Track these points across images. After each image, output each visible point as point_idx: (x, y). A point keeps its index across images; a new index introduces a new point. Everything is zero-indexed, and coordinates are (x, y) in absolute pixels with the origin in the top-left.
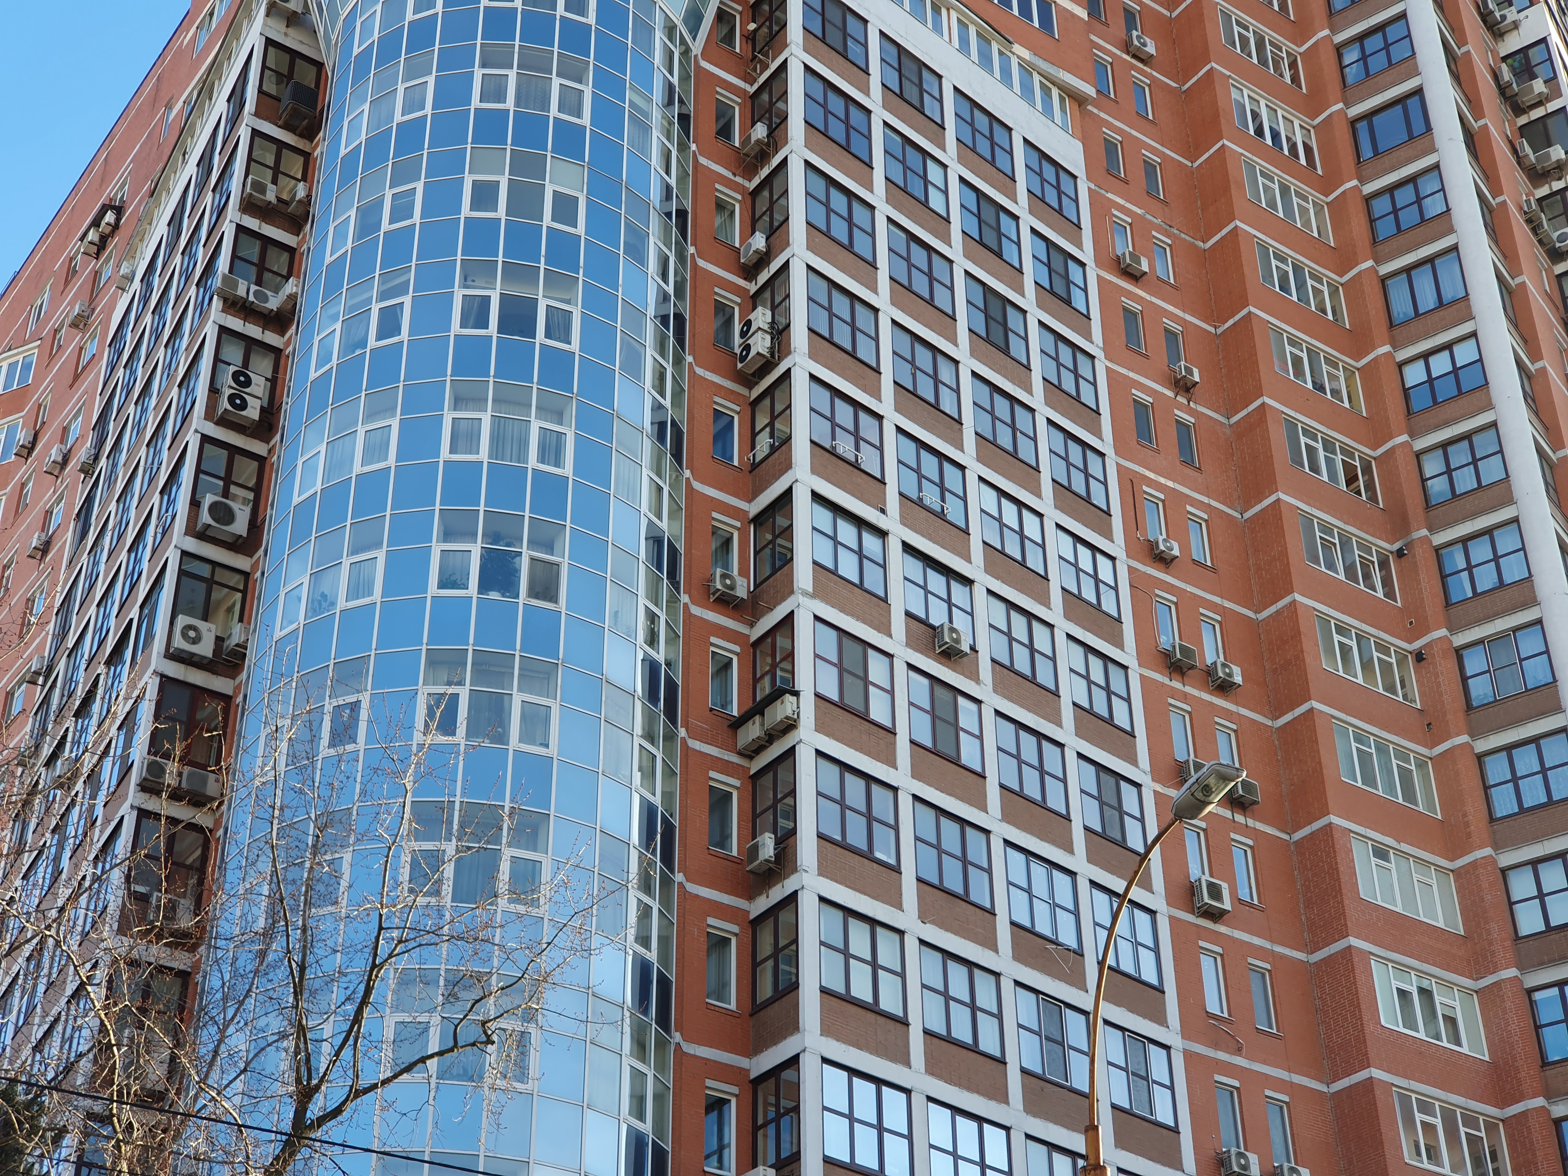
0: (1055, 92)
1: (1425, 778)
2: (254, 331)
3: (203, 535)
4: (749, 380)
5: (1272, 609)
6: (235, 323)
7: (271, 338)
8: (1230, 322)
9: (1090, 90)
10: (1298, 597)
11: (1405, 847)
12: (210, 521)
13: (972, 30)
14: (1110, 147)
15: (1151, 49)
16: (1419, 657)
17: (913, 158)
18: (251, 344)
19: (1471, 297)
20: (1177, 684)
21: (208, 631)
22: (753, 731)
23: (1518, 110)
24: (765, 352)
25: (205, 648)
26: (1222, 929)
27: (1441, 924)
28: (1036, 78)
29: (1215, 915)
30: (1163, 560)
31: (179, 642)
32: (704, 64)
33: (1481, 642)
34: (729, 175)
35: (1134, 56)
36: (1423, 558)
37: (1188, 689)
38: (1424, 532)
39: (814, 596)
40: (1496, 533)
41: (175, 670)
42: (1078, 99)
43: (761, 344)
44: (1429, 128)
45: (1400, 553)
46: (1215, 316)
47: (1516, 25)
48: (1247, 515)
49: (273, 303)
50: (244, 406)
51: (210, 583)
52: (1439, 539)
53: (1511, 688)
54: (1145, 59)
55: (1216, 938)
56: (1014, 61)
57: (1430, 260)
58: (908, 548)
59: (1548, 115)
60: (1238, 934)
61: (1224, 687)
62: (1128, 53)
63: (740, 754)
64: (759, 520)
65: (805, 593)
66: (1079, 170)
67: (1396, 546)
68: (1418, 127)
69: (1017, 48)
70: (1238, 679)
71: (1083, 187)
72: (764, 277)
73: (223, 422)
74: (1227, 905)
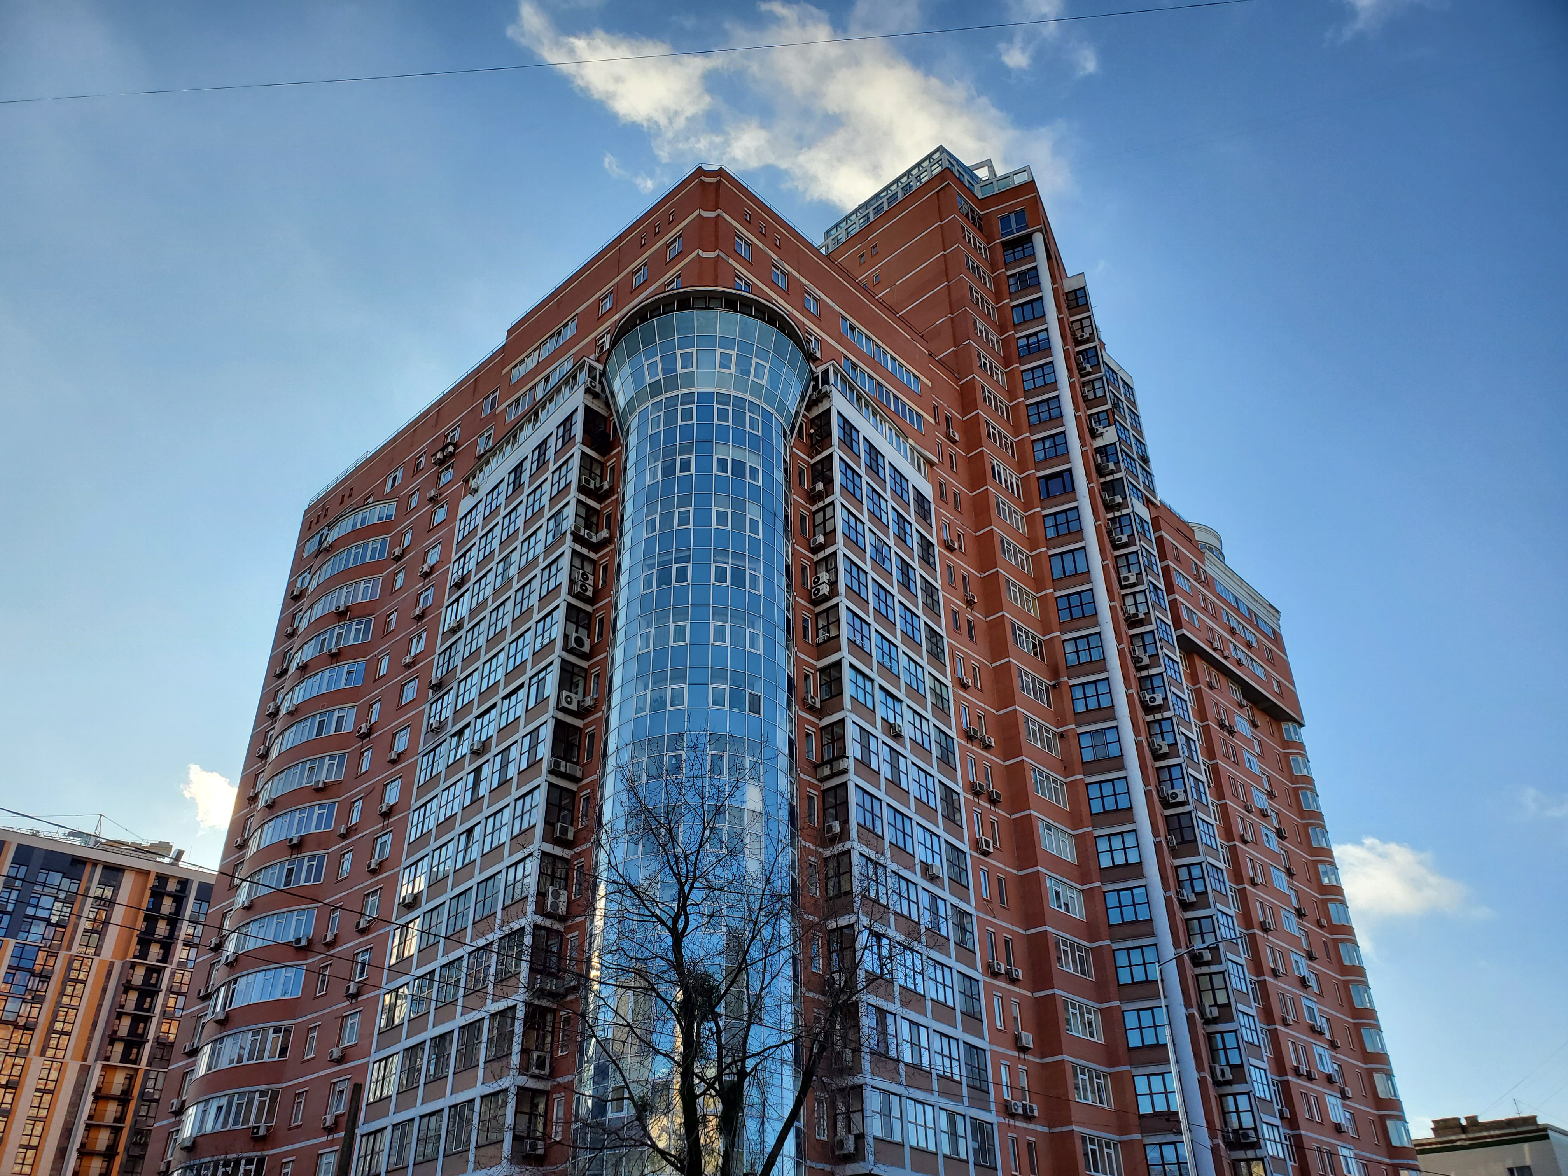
0: (922, 460)
1: (1062, 790)
2: (585, 551)
3: (570, 651)
4: (815, 603)
5: (1005, 711)
6: (578, 548)
7: (592, 555)
8: (988, 573)
9: (936, 460)
10: (1018, 708)
11: (1057, 825)
12: (575, 646)
13: (894, 431)
14: (941, 485)
15: (957, 438)
16: (1062, 736)
17: (876, 497)
18: (584, 558)
19: (1092, 572)
20: (969, 746)
21: (576, 698)
22: (827, 771)
23: (1101, 474)
24: (827, 593)
25: (574, 707)
26: (987, 859)
27: (1069, 860)
28: (916, 453)
29: (986, 854)
30: (964, 687)
31: (564, 704)
32: (794, 449)
33: (1089, 732)
34: (804, 503)
35: (950, 441)
36: (1065, 689)
37: (973, 748)
38: (1066, 679)
39: (851, 712)
40: (1098, 683)
41: (561, 716)
42: (931, 464)
43: (825, 590)
44: (1074, 489)
45: (1054, 687)
46: (981, 570)
47: (1102, 434)
48: (994, 665)
49: (594, 539)
50: (586, 590)
51: (573, 674)
52: (1072, 682)
53: (1101, 754)
54: (954, 442)
55: (986, 864)
56: (908, 446)
57: (1072, 551)
58: (881, 688)
59: (1115, 480)
60: (993, 862)
61: (987, 747)
62: (947, 438)
63: (818, 780)
64: (822, 670)
65: (849, 711)
66: (931, 499)
67: (1052, 683)
68: (1068, 488)
69: (911, 441)
70: (993, 744)
71: (933, 506)
72: (821, 555)
73: (577, 596)
74: (992, 850)
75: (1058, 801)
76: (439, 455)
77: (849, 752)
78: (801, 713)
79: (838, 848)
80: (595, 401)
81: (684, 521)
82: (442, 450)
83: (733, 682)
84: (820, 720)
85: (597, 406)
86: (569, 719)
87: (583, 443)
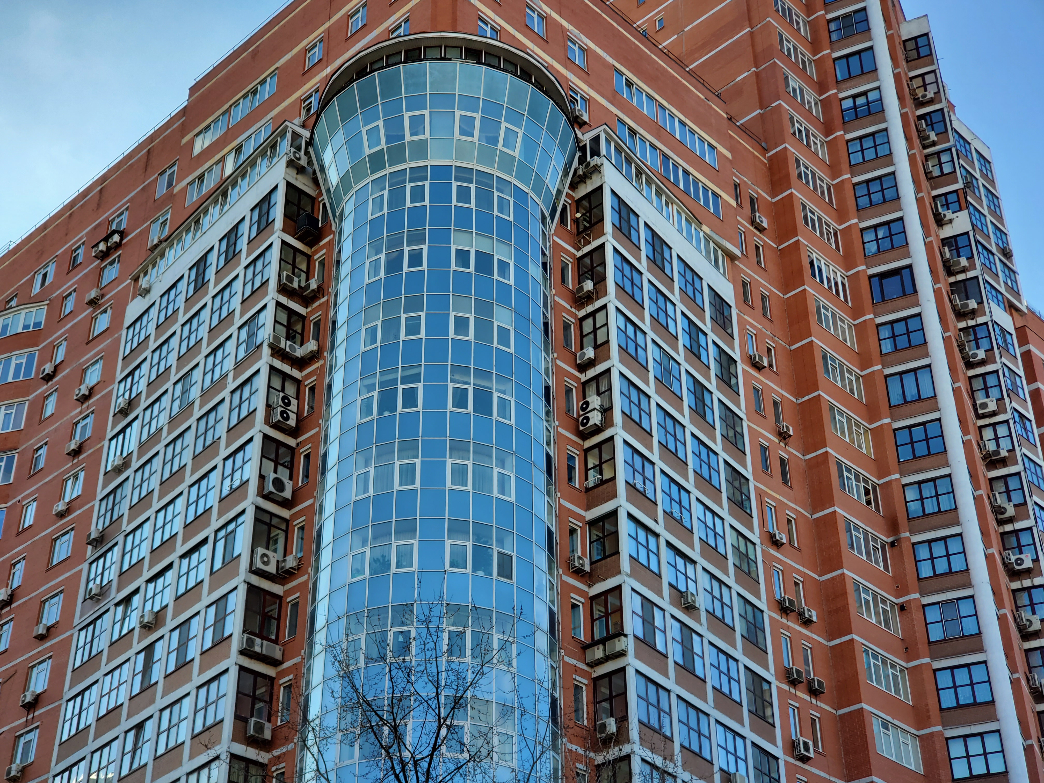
0: (720, 253)
1: (903, 678)
2: (286, 368)
3: (267, 497)
4: (584, 436)
5: (829, 576)
6: (278, 364)
7: (296, 373)
8: (806, 398)
9: (737, 252)
10: (846, 572)
11: (896, 722)
12: (273, 490)
13: (683, 215)
14: (744, 284)
15: (765, 225)
16: (902, 608)
17: (661, 300)
18: (285, 377)
19: (939, 397)
20: (784, 621)
21: (274, 557)
22: (599, 653)
23: (950, 273)
24: (598, 423)
25: (272, 569)
26: (806, 767)
27: (913, 768)
28: (712, 244)
29: (805, 759)
30: (777, 544)
31: (259, 564)
32: (556, 238)
33: (937, 603)
34: (568, 307)
35: (756, 228)
36: (906, 548)
37: (790, 623)
38: (907, 534)
39: (630, 576)
40: (948, 540)
41: (256, 580)
42: (731, 257)
43: (595, 418)
44: (915, 291)
45: (892, 544)
46: (798, 393)
47: (951, 221)
48: (815, 516)
49: (299, 353)
50: (287, 418)
51: (270, 526)
52: (916, 539)
53: (953, 632)
54: (761, 229)
55: (805, 772)
56: (702, 234)
57: (914, 370)
58: (669, 544)
59: (967, 279)
60: (814, 770)
61: (807, 623)
62: (752, 225)
63: (588, 664)
64: (593, 523)
65: (627, 575)
66: (731, 302)
67: (890, 540)
68: (909, 289)
69: (705, 228)
70: (814, 619)
71: (734, 312)
72: (591, 373)
73: (276, 426)
74: (812, 755)
75: (897, 691)
76: (102, 247)
77: (628, 628)
78: (565, 578)
79: (614, 753)
80: (299, 177)
81: (413, 328)
82: (106, 240)
83: (477, 537)
84: (590, 586)
85: (302, 183)
86: (266, 585)
87: (284, 230)
